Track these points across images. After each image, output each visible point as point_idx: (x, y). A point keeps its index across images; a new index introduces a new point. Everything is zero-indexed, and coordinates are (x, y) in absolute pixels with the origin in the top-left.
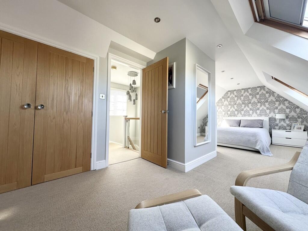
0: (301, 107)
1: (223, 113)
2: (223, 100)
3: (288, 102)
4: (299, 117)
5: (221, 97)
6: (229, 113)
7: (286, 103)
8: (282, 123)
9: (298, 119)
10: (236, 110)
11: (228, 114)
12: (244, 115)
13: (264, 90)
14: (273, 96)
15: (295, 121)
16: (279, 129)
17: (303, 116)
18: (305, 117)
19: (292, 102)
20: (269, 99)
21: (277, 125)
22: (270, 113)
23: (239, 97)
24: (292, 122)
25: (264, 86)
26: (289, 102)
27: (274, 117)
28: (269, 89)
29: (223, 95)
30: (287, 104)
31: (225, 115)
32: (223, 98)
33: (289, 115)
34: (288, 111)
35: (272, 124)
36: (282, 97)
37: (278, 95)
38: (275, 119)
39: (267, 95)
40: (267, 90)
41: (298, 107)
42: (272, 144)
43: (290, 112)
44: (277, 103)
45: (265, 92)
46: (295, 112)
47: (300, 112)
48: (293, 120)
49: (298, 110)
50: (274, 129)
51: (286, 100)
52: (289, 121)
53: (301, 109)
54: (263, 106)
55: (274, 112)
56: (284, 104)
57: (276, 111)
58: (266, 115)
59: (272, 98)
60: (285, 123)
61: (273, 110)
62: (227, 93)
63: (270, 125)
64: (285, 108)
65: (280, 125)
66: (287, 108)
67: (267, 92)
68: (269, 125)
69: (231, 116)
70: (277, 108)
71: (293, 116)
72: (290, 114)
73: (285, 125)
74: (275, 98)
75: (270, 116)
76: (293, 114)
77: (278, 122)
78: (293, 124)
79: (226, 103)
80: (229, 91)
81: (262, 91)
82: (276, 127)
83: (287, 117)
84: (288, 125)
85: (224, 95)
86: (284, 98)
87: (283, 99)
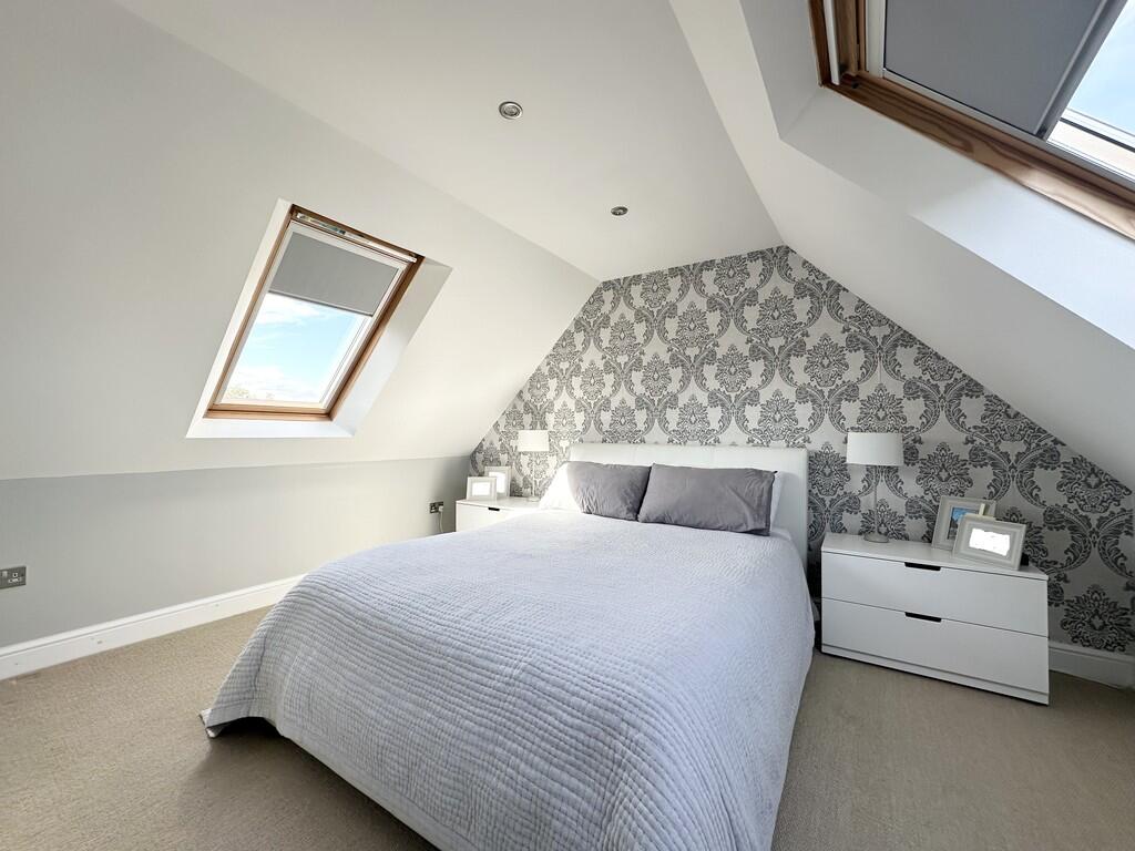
0: (991, 387)
1: (579, 418)
2: (579, 338)
3: (913, 352)
4: (977, 457)
5: (568, 324)
6: (606, 417)
7: (905, 356)
8: (883, 491)
9: (973, 472)
10: (640, 402)
11: (599, 424)
12: (680, 437)
13: (786, 272)
14: (836, 311)
15: (953, 485)
16: (865, 532)
17: (1004, 446)
18: (1013, 458)
19: (938, 357)
20: (810, 330)
21: (853, 504)
22: (816, 421)
23: (653, 321)
24: (936, 485)
25: (788, 250)
26: (925, 354)
27: (836, 449)
28: (813, 270)
29: (576, 312)
30: (910, 370)
31: (586, 430)
32: (578, 324)
33: (920, 442)
34: (914, 410)
35: (828, 500)
36: (882, 320)
37: (862, 304)
38: (842, 467)
39: (802, 307)
40: (799, 273)
41: (973, 388)
42: (824, 649)
43: (929, 419)
44: (856, 359)
45: (787, 290)
46: (957, 418)
47: (983, 418)
48: (944, 475)
49: (973, 409)
50: (833, 530)
51: (907, 339)
52: (918, 480)
53: (993, 400)
54: (777, 382)
55: (838, 420)
56: (894, 368)
57: (851, 410)
58: (793, 438)
59: (827, 328)
60: (898, 490)
61: (828, 405)
62: (597, 297)
63: (812, 505)
64: (900, 394)
65: (868, 503)
66: (912, 390)
67: (801, 289)
68: (810, 502)
69: (612, 437)
70: (851, 392)
71: (943, 447)
72: (923, 436)
73: (898, 505)
74: (841, 326)
75: (816, 445)
76: (942, 432)
77: (856, 485)
78: (948, 505)
79: (593, 356)
80: (607, 285)
81: (776, 280)
82: (849, 520)
83: (910, 454)
84: (913, 508)
85: (584, 311)
86: (892, 325)
87: (887, 330)
